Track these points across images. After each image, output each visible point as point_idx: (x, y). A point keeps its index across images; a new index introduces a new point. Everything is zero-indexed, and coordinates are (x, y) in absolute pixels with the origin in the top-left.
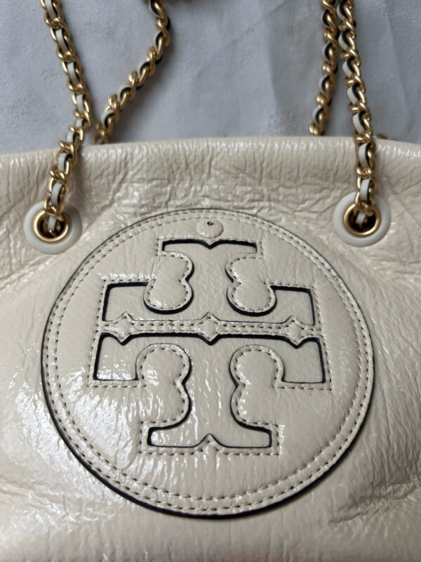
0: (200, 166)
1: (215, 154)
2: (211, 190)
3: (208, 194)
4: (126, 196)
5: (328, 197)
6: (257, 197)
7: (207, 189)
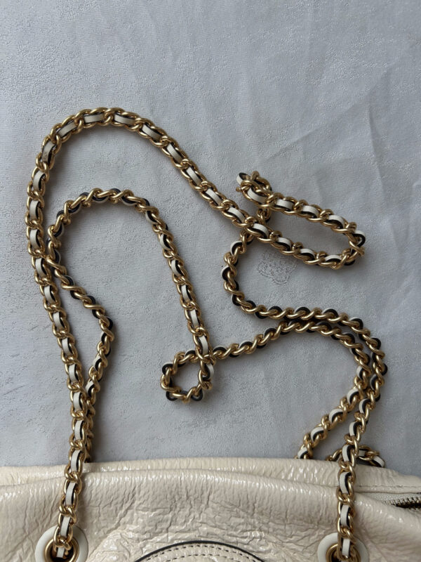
0: (199, 499)
1: (213, 490)
2: (208, 518)
3: (205, 521)
4: (131, 522)
5: (313, 535)
6: (250, 528)
7: (205, 517)
